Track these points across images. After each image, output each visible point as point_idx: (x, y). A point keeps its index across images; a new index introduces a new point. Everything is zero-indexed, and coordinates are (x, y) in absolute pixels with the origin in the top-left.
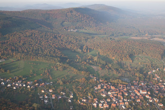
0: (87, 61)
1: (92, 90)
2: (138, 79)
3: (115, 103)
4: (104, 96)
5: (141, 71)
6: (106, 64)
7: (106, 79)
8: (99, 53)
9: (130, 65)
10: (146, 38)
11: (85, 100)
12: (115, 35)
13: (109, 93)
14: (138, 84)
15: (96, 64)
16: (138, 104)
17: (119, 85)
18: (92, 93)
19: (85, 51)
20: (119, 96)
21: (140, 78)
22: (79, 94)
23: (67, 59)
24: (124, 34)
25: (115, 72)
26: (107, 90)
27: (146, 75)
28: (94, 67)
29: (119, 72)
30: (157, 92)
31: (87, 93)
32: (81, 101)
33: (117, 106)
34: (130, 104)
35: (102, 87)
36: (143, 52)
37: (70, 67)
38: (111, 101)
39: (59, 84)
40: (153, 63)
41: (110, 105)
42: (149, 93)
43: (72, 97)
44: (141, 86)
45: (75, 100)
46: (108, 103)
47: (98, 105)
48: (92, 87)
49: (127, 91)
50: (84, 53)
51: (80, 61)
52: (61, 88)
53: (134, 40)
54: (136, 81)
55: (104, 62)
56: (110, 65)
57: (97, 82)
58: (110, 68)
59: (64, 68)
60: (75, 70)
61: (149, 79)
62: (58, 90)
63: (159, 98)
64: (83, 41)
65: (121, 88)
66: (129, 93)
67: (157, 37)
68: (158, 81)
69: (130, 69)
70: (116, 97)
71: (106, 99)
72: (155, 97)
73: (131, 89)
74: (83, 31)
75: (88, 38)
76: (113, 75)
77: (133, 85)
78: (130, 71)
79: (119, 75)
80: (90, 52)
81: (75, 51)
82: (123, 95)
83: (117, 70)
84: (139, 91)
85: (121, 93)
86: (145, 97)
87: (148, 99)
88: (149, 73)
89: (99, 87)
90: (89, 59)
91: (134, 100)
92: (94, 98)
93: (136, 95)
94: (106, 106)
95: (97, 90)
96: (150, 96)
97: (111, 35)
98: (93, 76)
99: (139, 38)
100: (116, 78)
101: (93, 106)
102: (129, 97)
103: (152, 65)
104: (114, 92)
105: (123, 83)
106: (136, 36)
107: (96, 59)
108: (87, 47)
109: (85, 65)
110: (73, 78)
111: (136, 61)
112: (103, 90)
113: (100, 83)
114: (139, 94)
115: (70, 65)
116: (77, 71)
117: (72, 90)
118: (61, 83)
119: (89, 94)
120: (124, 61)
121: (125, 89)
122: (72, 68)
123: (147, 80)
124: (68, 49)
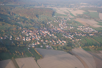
0: (14, 20)
1: (21, 33)
2: (42, 26)
3: (34, 38)
4: (28, 35)
5: (43, 23)
6: (25, 21)
7: (26, 28)
8: (19, 16)
9: (37, 20)
10: (43, 7)
11: (18, 38)
12: (26, 6)
13: (30, 34)
14: (43, 29)
15: (19, 21)
16: (45, 37)
17: (34, 30)
18: (21, 35)
19: (12, 15)
20: (35, 35)
21: (43, 26)
22: (15, 36)
23: (3, 19)
24: (31, 5)
25: (30, 24)
26: (29, 33)
27: (46, 24)
28: (19, 23)
29: (32, 24)
30: (53, 32)
31: (19, 35)
32: (16, 39)
33: (35, 39)
34: (41, 38)
35: (26, 32)
36: (42, 13)
37: (6, 23)
38: (32, 37)
39: (3, 32)
40: (48, 19)
41: (32, 39)
42: (49, 32)
43: (11, 37)
44: (45, 30)
45: (13, 39)
46: (30, 38)
47: (25, 40)
48: (21, 32)
49: (38, 32)
50: (12, 16)
51: (11, 20)
52: (4, 34)
53: (37, 8)
54: (42, 27)
55: (23, 20)
56: (27, 21)
57: (22, 30)
58: (27, 23)
59: (3, 24)
60: (9, 25)
61: (48, 26)
62: (3, 35)
63: (54, 34)
64: (9, 10)
65: (35, 31)
66: (40, 33)
67: (48, 6)
68: (52, 27)
69: (37, 22)
70: (34, 35)
71: (29, 36)
72: (52, 34)
73: (40, 31)
74: (8, 4)
75: (12, 8)
76: (30, 25)
77: (40, 29)
78: (37, 23)
79: (33, 25)
80: (14, 15)
81: (6, 15)
82: (37, 34)
83: (31, 23)
84: (44, 32)
85: (36, 33)
86: (47, 34)
87: (49, 35)
88: (47, 23)
89: (24, 31)
90: (15, 19)
91: (43, 36)
92: (23, 37)
93: (43, 33)
94: (30, 39)
95: (23, 33)
96: (50, 33)
97: (24, 6)
98: (20, 27)
99: (39, 7)
100: (32, 27)
101: (23, 41)
102: (40, 35)
103: (48, 20)
104: (32, 33)
105: (36, 29)
106: (37, 6)
107: (19, 18)
108: (12, 13)
109: (14, 22)
110: (9, 29)
111: (40, 18)
112: (27, 33)
113: (24, 30)
114: (44, 33)
115: (6, 22)
116: (10, 25)
117: (11, 34)
118: (4, 31)
119: (20, 35)
120: (34, 19)
121: (37, 31)
122: (8, 24)
123: (47, 27)
124: (2, 15)
